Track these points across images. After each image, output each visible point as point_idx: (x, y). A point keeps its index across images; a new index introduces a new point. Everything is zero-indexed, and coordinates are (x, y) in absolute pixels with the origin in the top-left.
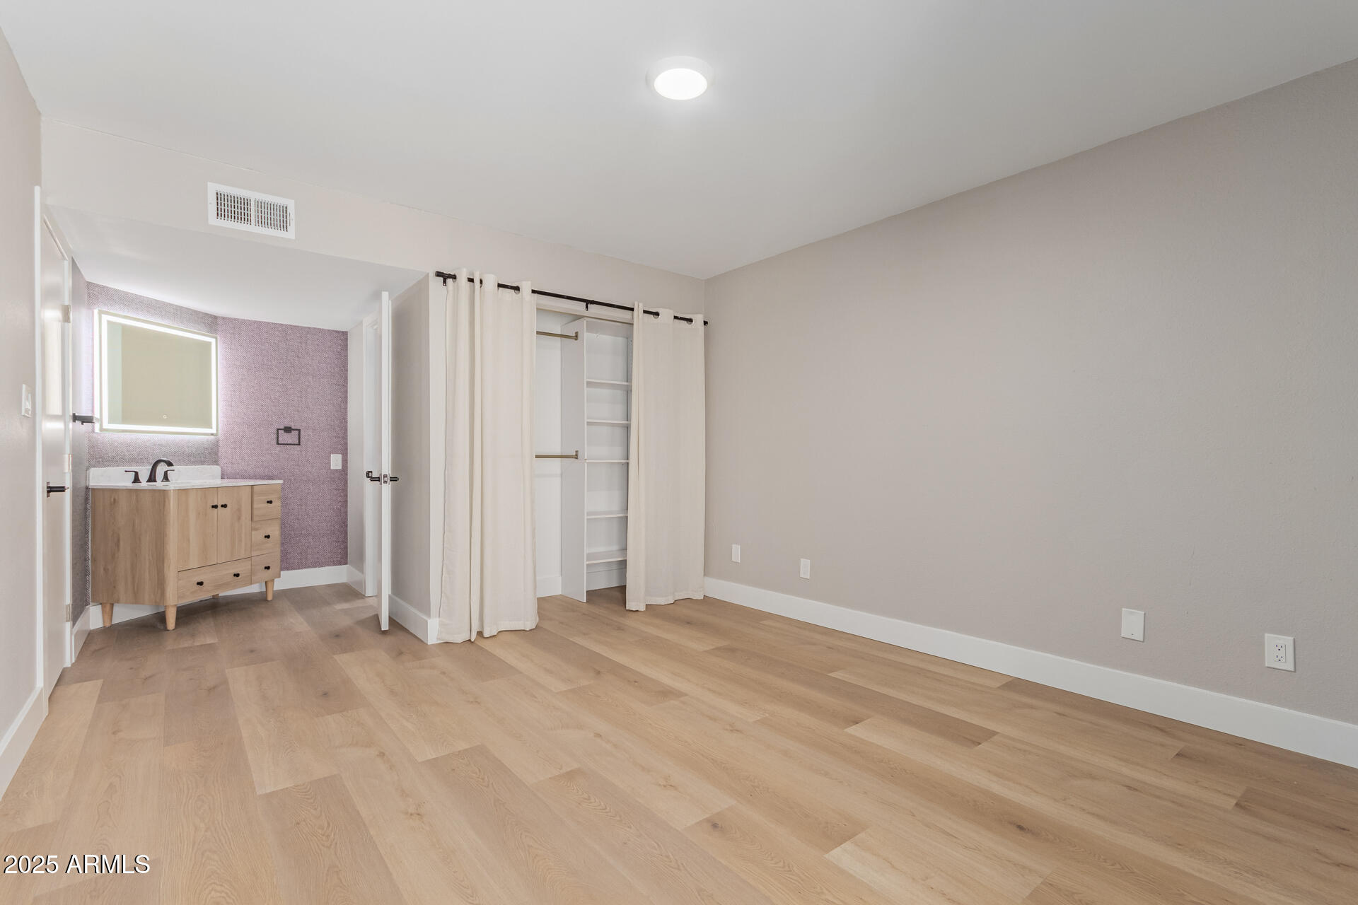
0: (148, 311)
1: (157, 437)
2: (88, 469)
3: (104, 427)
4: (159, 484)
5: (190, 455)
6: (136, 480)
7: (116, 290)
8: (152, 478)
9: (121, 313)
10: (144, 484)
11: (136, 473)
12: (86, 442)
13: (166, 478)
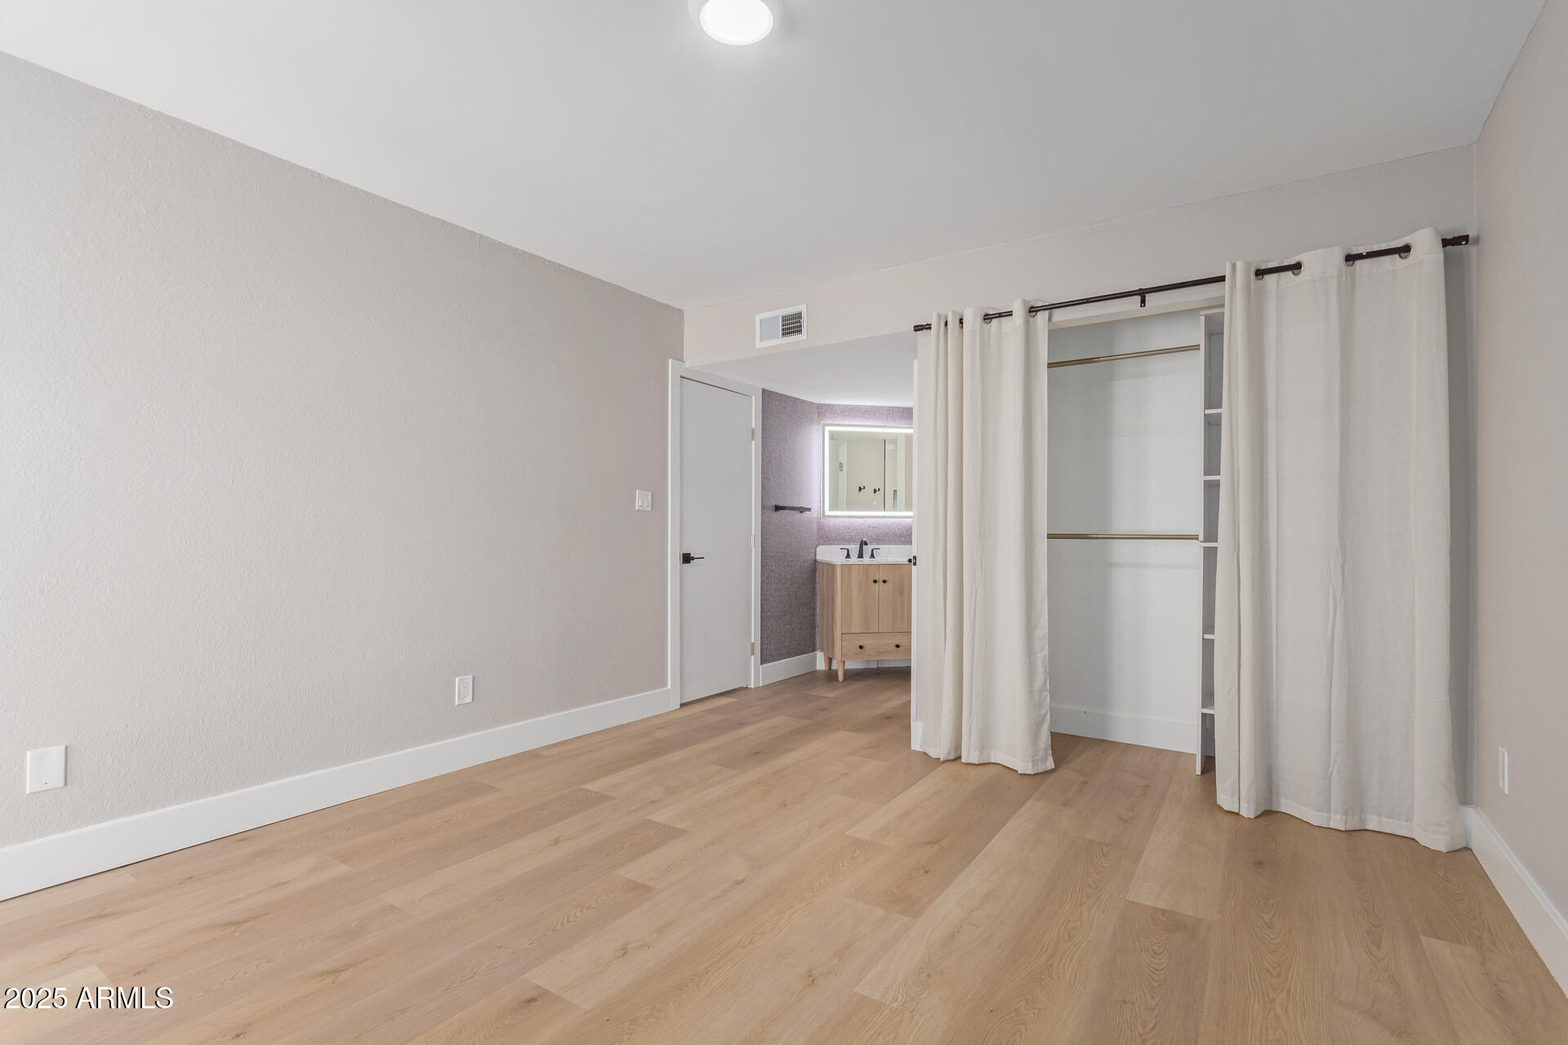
0: (865, 417)
1: (870, 521)
2: (817, 546)
3: (826, 514)
4: (866, 560)
5: (900, 536)
6: (848, 556)
7: (838, 405)
8: (861, 556)
9: (842, 423)
10: (854, 560)
11: (848, 550)
12: (815, 526)
13: (872, 556)
